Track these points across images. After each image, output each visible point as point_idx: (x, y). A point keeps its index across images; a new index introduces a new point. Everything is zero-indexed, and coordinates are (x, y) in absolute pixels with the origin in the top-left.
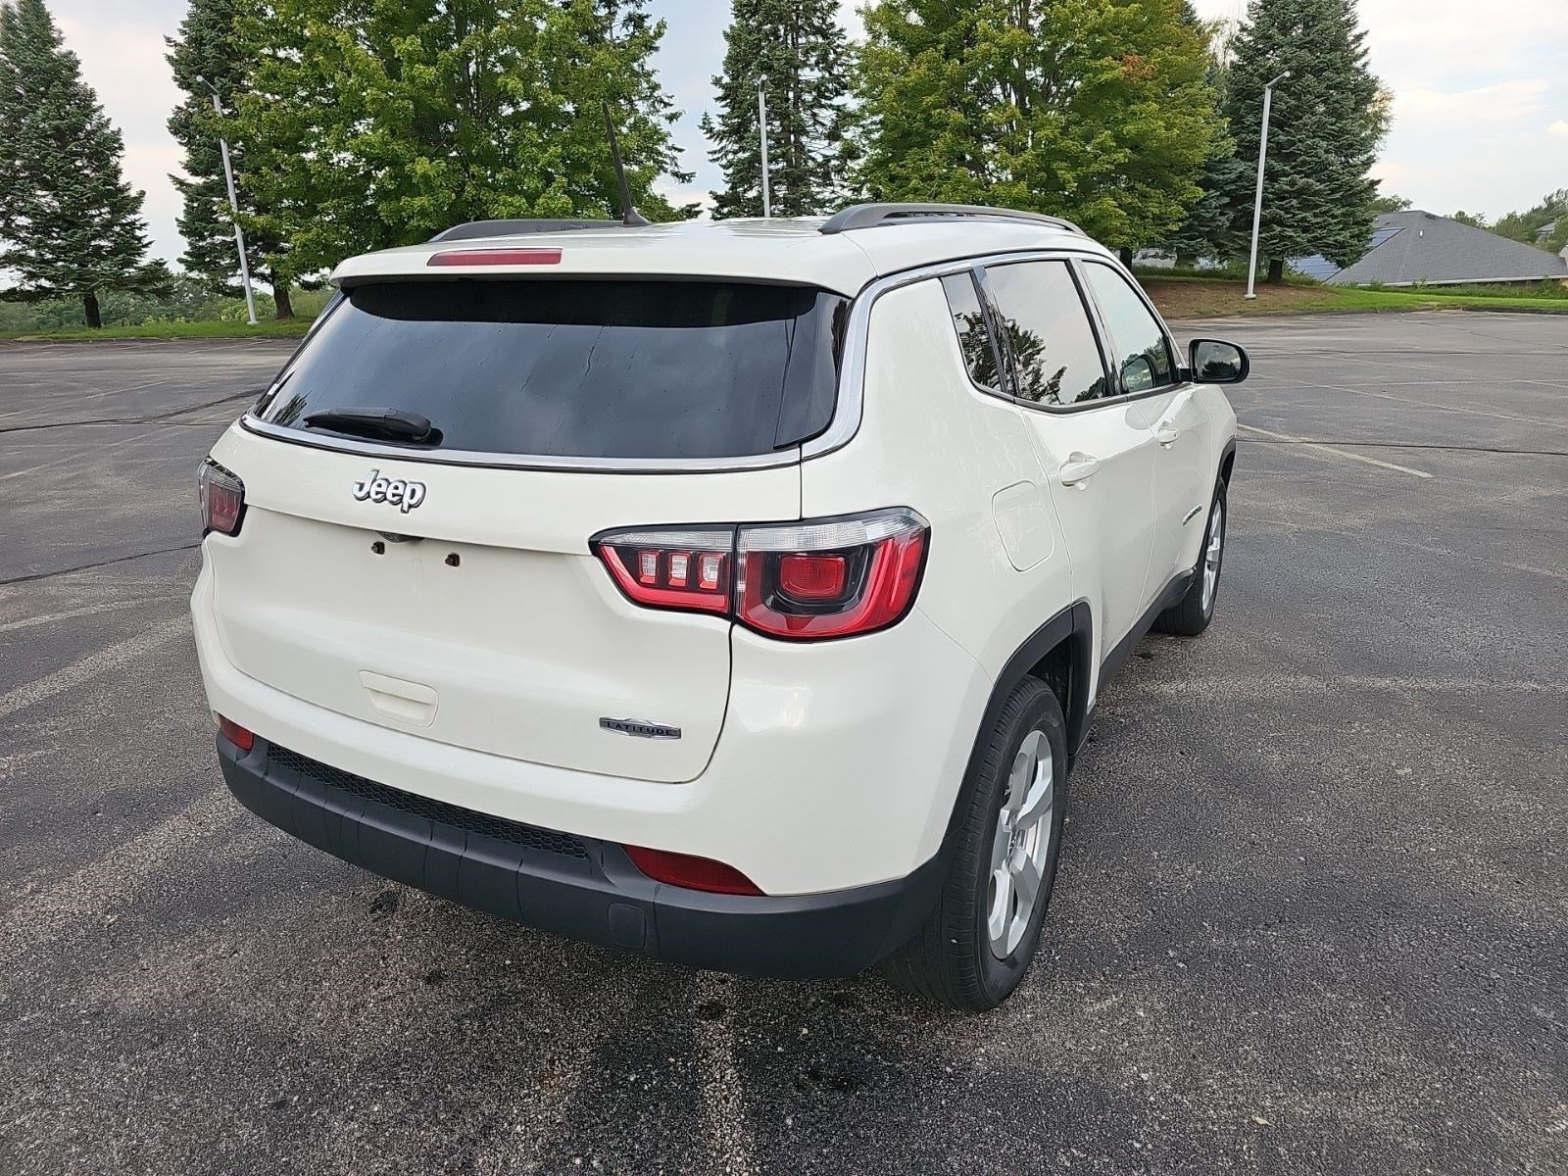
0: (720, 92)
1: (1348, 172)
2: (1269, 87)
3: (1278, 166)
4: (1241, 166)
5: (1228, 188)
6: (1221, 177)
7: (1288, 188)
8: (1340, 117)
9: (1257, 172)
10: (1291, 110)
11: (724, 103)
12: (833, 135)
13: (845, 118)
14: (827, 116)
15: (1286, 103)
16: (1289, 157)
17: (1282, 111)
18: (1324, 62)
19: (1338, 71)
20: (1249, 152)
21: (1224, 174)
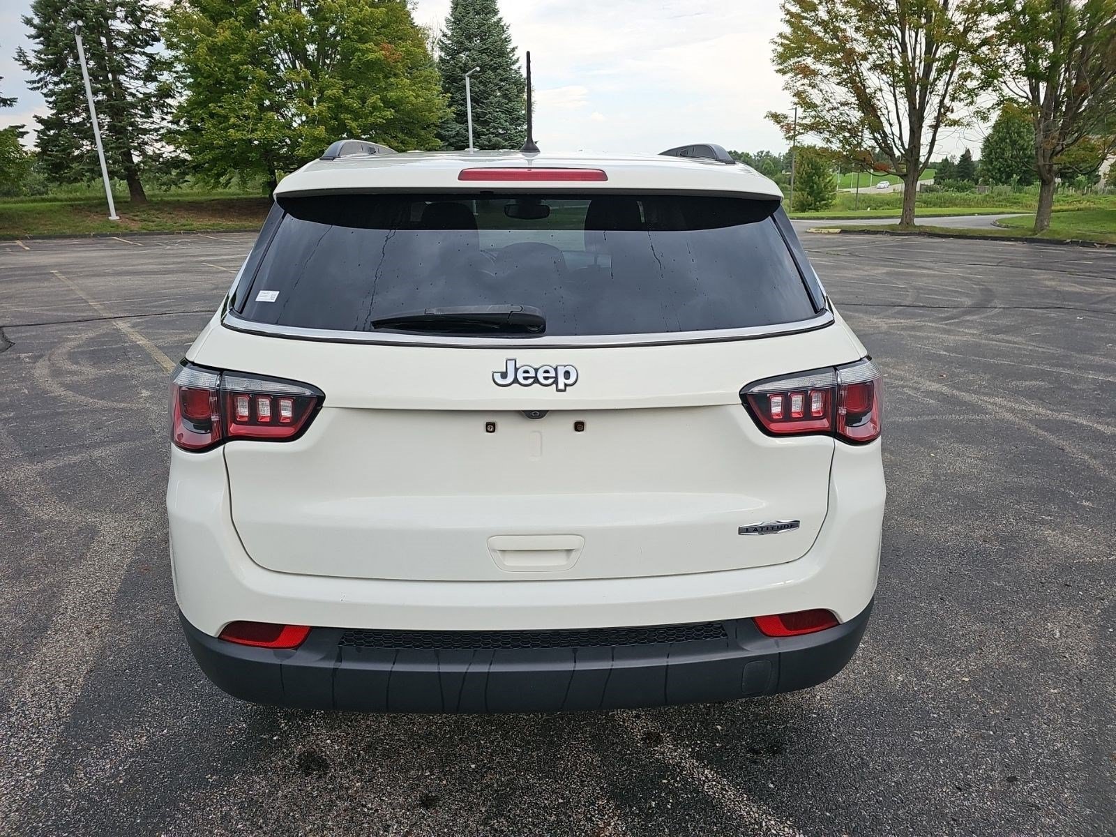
0: (33, 31)
1: (519, 135)
2: (468, 76)
3: (479, 128)
4: (458, 127)
5: (452, 140)
6: (447, 133)
7: (487, 143)
8: (510, 100)
9: (468, 131)
10: (483, 92)
11: (37, 40)
12: (148, 78)
13: (156, 64)
14: (140, 62)
15: (478, 88)
16: (486, 123)
17: (476, 92)
18: (497, 64)
19: (504, 70)
20: (461, 117)
21: (449, 131)
